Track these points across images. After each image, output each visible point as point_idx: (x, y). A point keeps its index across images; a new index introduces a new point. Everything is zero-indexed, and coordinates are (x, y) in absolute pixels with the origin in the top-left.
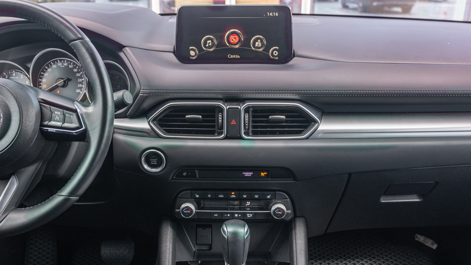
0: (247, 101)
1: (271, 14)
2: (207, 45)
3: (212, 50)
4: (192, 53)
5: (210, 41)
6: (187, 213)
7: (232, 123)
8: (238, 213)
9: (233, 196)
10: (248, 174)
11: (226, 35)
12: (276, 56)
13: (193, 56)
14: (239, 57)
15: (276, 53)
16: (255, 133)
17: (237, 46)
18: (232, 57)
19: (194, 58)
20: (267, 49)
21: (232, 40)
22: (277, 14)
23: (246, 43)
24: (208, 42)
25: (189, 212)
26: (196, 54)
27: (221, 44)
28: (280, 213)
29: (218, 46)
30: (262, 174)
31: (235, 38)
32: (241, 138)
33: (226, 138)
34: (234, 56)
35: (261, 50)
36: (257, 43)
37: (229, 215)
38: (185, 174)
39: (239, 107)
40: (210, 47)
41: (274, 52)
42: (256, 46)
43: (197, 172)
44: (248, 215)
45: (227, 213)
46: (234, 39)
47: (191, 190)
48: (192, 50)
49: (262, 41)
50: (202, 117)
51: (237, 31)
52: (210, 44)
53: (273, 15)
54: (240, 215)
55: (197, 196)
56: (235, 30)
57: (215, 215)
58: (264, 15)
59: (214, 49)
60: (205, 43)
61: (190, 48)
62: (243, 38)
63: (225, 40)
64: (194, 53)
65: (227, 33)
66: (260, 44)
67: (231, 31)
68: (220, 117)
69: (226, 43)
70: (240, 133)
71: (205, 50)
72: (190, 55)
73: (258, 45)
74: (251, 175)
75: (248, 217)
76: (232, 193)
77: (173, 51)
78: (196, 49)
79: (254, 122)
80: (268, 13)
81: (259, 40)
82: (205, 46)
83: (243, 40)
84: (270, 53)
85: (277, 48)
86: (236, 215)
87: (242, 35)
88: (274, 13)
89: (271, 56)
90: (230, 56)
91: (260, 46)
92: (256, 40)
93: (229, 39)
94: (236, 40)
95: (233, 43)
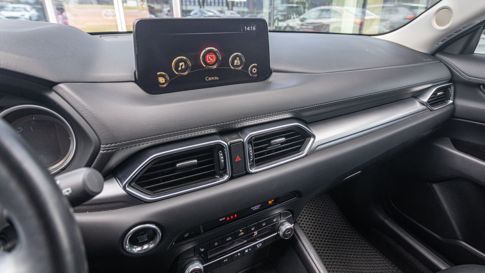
0: (246, 131)
1: (248, 29)
2: (180, 69)
3: (186, 73)
4: (162, 80)
5: (183, 63)
7: (237, 160)
8: (248, 249)
9: (242, 234)
10: (256, 208)
11: (202, 55)
12: (255, 74)
13: (163, 84)
14: (217, 78)
15: (255, 70)
16: (258, 162)
17: (215, 67)
18: (210, 79)
19: (165, 85)
21: (209, 60)
22: (254, 29)
23: (224, 62)
24: (181, 64)
26: (166, 81)
27: (196, 65)
28: (289, 233)
29: (193, 68)
30: (270, 202)
32: (248, 173)
33: (232, 178)
34: (213, 78)
35: (240, 68)
36: (236, 61)
37: (239, 254)
38: (186, 235)
39: (242, 140)
40: (183, 70)
41: (253, 69)
42: (235, 64)
43: (201, 227)
44: (258, 245)
45: (237, 253)
46: (211, 59)
48: (161, 76)
49: (240, 59)
50: (198, 161)
51: (214, 49)
52: (183, 67)
53: (250, 29)
54: (250, 249)
55: (202, 250)
56: (212, 48)
57: (225, 261)
58: (242, 30)
59: (189, 72)
60: (177, 65)
61: (158, 73)
62: (220, 57)
63: (201, 61)
64: (164, 79)
65: (203, 53)
66: (239, 62)
67: (207, 49)
68: (221, 156)
69: (202, 65)
70: (246, 169)
71: (177, 75)
72: (160, 83)
73: (237, 63)
74: (260, 207)
75: (258, 247)
76: (240, 231)
77: (134, 80)
78: (165, 75)
79: (255, 151)
80: (246, 27)
81: (238, 58)
82: (177, 71)
83: (220, 59)
84: (249, 70)
85: (256, 65)
86: (247, 251)
87: (219, 53)
88: (252, 27)
89: (250, 73)
90: (208, 79)
91: (239, 64)
92: (234, 58)
93: (206, 59)
94: (213, 60)
95: (211, 63)
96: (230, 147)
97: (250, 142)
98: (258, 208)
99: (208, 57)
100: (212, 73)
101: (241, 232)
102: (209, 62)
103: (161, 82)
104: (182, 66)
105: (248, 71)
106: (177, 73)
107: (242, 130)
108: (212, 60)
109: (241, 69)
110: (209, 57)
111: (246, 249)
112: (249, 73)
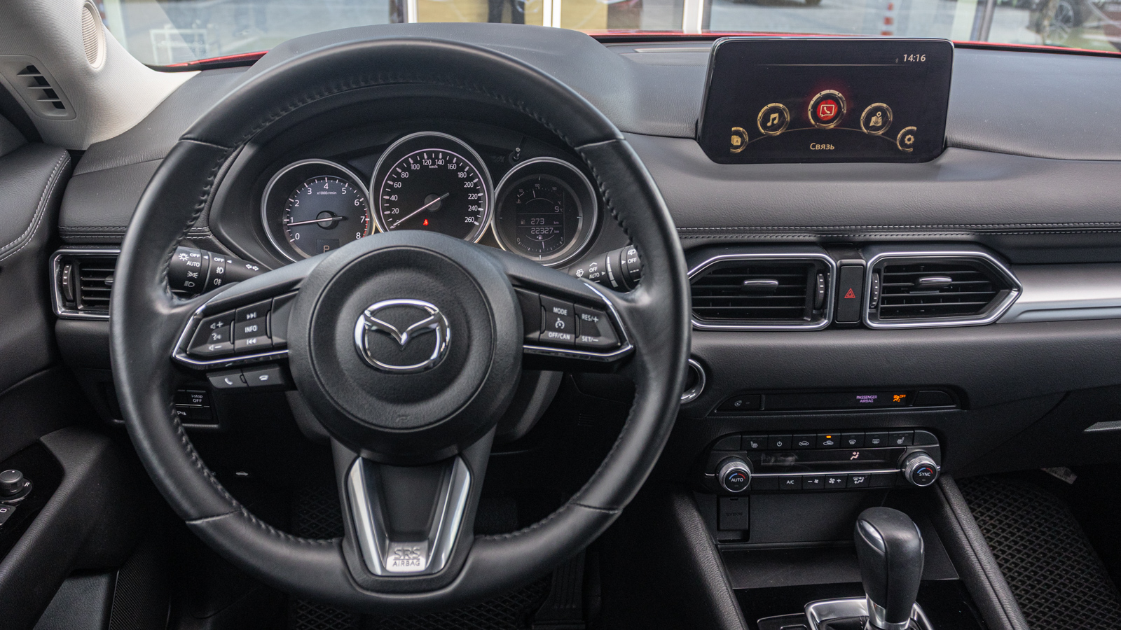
0: (874, 248)
1: (911, 59)
2: (769, 124)
3: (778, 133)
4: (736, 140)
5: (776, 115)
6: (738, 483)
7: (847, 296)
8: (836, 477)
9: (829, 443)
10: (866, 399)
11: (812, 102)
12: (909, 146)
13: (737, 147)
14: (832, 148)
15: (910, 140)
16: (887, 314)
17: (832, 126)
18: (818, 147)
19: (739, 150)
20: (893, 131)
21: (824, 112)
22: (923, 59)
23: (851, 119)
24: (773, 116)
25: (741, 480)
26: (742, 143)
27: (799, 119)
28: (927, 474)
29: (792, 124)
30: (897, 398)
31: (830, 109)
32: (862, 327)
33: (832, 327)
34: (823, 147)
35: (880, 132)
36: (874, 119)
37: (816, 481)
38: (738, 404)
39: (863, 262)
40: (774, 128)
41: (907, 136)
42: (872, 124)
43: (764, 397)
44: (855, 479)
45: (813, 478)
46: (827, 111)
47: (741, 433)
48: (738, 133)
49: (884, 115)
50: (779, 284)
51: (837, 93)
52: (776, 122)
53: (915, 59)
54: (839, 481)
55: (755, 445)
56: (832, 91)
57: (788, 482)
58: (897, 60)
59: (783, 131)
60: (766, 118)
61: (733, 129)
62: (845, 109)
63: (810, 113)
64: (739, 140)
65: (815, 99)
66: (880, 120)
67: (823, 93)
68: (821, 283)
69: (809, 120)
70: (861, 317)
71: (762, 135)
72: (732, 145)
73: (877, 122)
74: (874, 400)
75: (856, 482)
76: (828, 437)
77: (693, 136)
78: (743, 132)
79: (885, 290)
80: (906, 55)
81: (880, 113)
82: (764, 126)
83: (845, 112)
84: (898, 138)
85: (915, 128)
86: (832, 481)
87: (845, 102)
88: (918, 55)
89: (898, 144)
90: (814, 146)
91: (880, 124)
92: (872, 113)
93: (818, 110)
94: (831, 113)
95: (825, 119)
96: (839, 269)
97: (876, 270)
98: (870, 401)
99: (823, 107)
100: (824, 136)
101: (829, 439)
102: (822, 116)
103: (735, 144)
104: (774, 119)
105: (895, 138)
106: (763, 131)
107: (865, 247)
108: (829, 112)
109: (882, 134)
110: (825, 108)
111: (833, 477)
112: (896, 144)
